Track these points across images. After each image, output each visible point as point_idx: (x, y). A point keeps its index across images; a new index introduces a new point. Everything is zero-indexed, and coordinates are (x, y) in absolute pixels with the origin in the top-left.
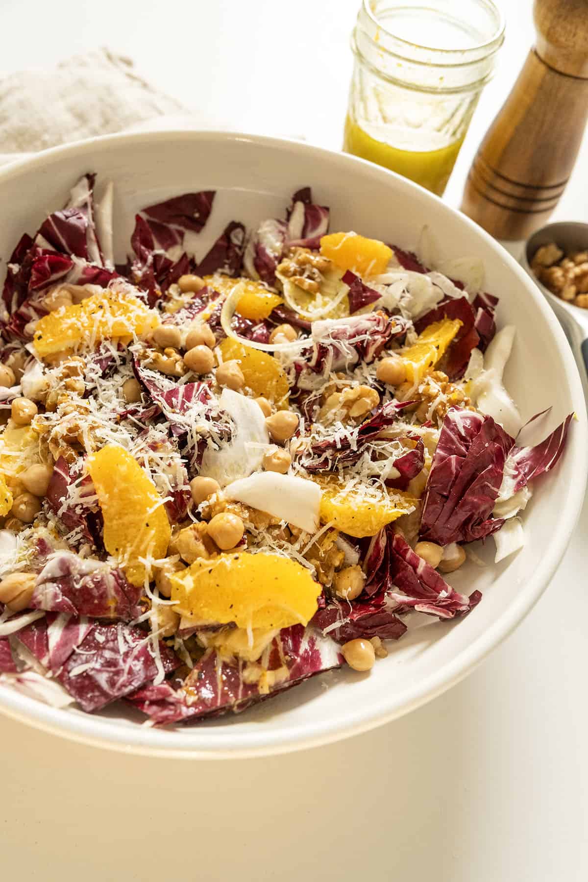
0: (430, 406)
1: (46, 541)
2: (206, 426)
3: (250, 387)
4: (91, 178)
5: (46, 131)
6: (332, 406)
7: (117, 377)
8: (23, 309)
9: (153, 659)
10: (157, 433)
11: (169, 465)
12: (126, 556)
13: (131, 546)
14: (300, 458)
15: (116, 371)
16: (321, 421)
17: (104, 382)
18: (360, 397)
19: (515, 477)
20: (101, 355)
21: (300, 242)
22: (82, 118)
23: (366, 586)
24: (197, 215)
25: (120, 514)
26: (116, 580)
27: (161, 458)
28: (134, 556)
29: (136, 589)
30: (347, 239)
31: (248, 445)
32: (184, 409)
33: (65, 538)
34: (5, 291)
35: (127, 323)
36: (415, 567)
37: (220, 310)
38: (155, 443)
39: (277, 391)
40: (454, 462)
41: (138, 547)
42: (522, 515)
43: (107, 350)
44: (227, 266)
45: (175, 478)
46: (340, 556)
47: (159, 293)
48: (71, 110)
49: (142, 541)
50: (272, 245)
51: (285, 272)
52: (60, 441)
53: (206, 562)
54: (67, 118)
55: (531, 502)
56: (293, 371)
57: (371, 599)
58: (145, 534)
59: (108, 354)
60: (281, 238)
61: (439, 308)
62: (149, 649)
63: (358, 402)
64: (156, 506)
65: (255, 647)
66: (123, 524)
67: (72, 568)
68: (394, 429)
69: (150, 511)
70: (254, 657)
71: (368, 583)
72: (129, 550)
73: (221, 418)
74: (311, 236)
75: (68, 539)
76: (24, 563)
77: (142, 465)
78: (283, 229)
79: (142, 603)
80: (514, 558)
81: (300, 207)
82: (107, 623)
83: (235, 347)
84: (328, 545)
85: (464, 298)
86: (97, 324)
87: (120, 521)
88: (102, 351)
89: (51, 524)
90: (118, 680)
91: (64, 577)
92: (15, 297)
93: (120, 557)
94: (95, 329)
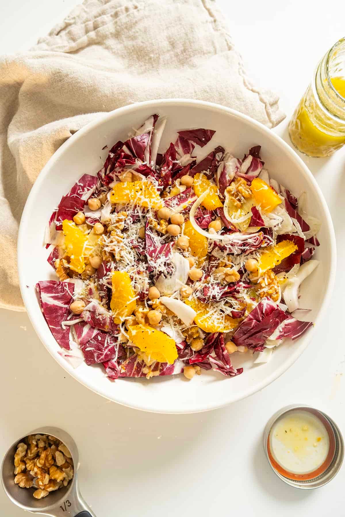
0: (259, 291)
1: (92, 290)
2: (163, 269)
3: (190, 248)
4: (156, 117)
5: (153, 51)
6: (220, 272)
7: (139, 224)
8: (111, 175)
9: (115, 351)
10: (142, 267)
11: (143, 282)
12: (116, 313)
13: (119, 310)
14: (197, 292)
15: (139, 221)
16: (214, 274)
17: (133, 225)
18: (232, 275)
19: (280, 332)
20: (134, 213)
21: (244, 175)
22: (173, 45)
23: (203, 348)
24: (203, 139)
25: (118, 298)
26: (110, 321)
27: (140, 279)
28: (119, 314)
29: (116, 325)
30: (262, 189)
31: (177, 281)
32: (157, 258)
33: (99, 292)
34: (106, 163)
35: (149, 203)
36: (223, 351)
37: (192, 205)
38: (139, 271)
39: (201, 253)
40: (253, 324)
41: (121, 312)
42: (275, 348)
43: (138, 212)
44: (208, 170)
45: (143, 287)
46: (197, 335)
47: (170, 183)
48: (169, 38)
49: (122, 311)
50: (231, 172)
51: (229, 192)
52: (107, 253)
53: (143, 327)
54: (165, 44)
55: (281, 345)
56: (212, 245)
57: (203, 354)
58: (125, 309)
59: (138, 214)
60: (236, 171)
61: (292, 235)
62: (115, 347)
63: (230, 276)
64: (131, 301)
65: (150, 361)
66: (118, 301)
67: (96, 310)
68: (239, 295)
69: (128, 303)
70: (148, 365)
71: (204, 347)
72: (117, 312)
73: (171, 264)
74: (251, 174)
75: (100, 293)
76: (82, 296)
77: (132, 279)
78: (239, 166)
79: (117, 330)
80: (262, 364)
81: (250, 158)
82: (104, 332)
83: (191, 228)
84: (194, 331)
85: (303, 239)
86: (137, 198)
87: (117, 300)
88: (136, 212)
89: (96, 284)
90: (100, 357)
91: (93, 312)
92: (110, 166)
93: (114, 313)
94: (135, 201)
